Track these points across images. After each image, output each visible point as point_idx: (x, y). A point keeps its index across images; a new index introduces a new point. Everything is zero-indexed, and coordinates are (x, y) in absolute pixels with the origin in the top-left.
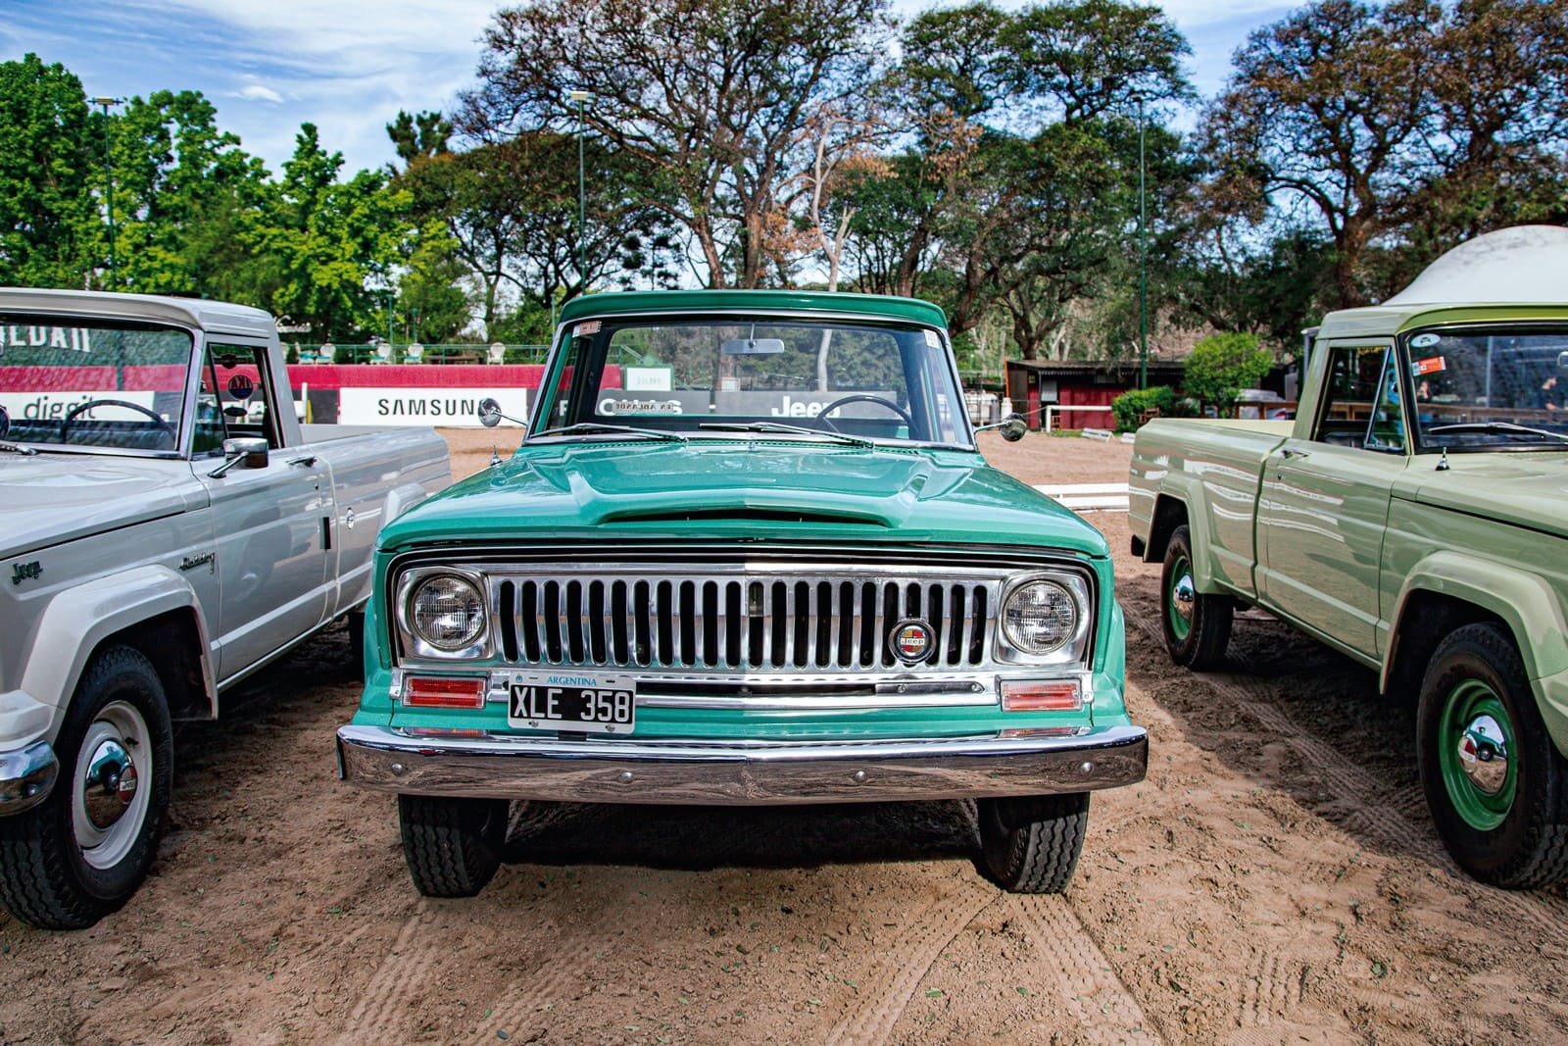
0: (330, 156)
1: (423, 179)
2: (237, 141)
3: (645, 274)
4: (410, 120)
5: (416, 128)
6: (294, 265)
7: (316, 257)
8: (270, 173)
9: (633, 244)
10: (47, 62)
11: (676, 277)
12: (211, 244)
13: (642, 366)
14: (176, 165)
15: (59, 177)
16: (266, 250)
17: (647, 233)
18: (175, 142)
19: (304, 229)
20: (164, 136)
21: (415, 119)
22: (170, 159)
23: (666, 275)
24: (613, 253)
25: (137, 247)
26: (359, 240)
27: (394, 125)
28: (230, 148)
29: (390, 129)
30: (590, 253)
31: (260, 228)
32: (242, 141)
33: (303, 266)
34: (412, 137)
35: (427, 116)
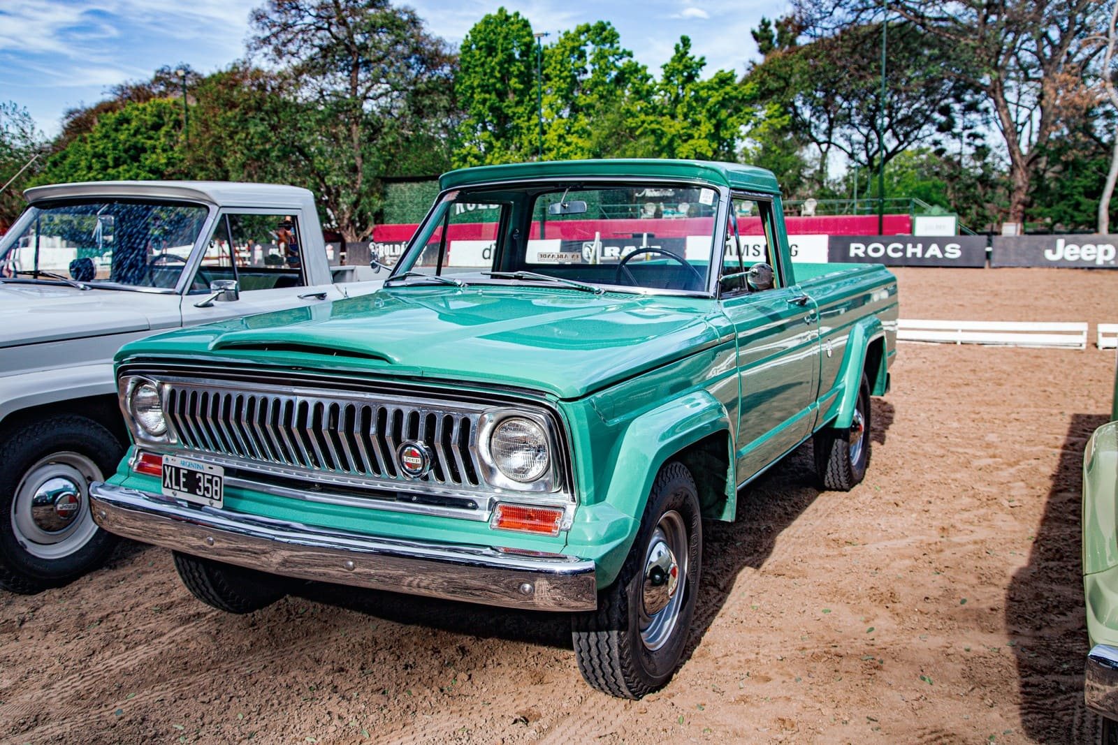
0: (697, 59)
1: (768, 71)
2: (630, 55)
3: (954, 136)
4: (769, 24)
5: (775, 31)
6: (665, 141)
7: (680, 137)
8: (652, 77)
9: (946, 111)
10: (510, 12)
11: (982, 137)
12: (606, 132)
13: (930, 215)
14: (589, 75)
15: (515, 91)
16: (643, 134)
17: (959, 99)
18: (590, 58)
19: (673, 116)
20: (582, 55)
21: (773, 23)
22: (585, 72)
23: (975, 136)
24: (928, 119)
25: (561, 137)
26: (714, 121)
27: (757, 30)
28: (625, 60)
29: (753, 33)
30: (907, 120)
31: (642, 117)
32: (634, 54)
33: (671, 141)
34: (770, 38)
35: (782, 20)
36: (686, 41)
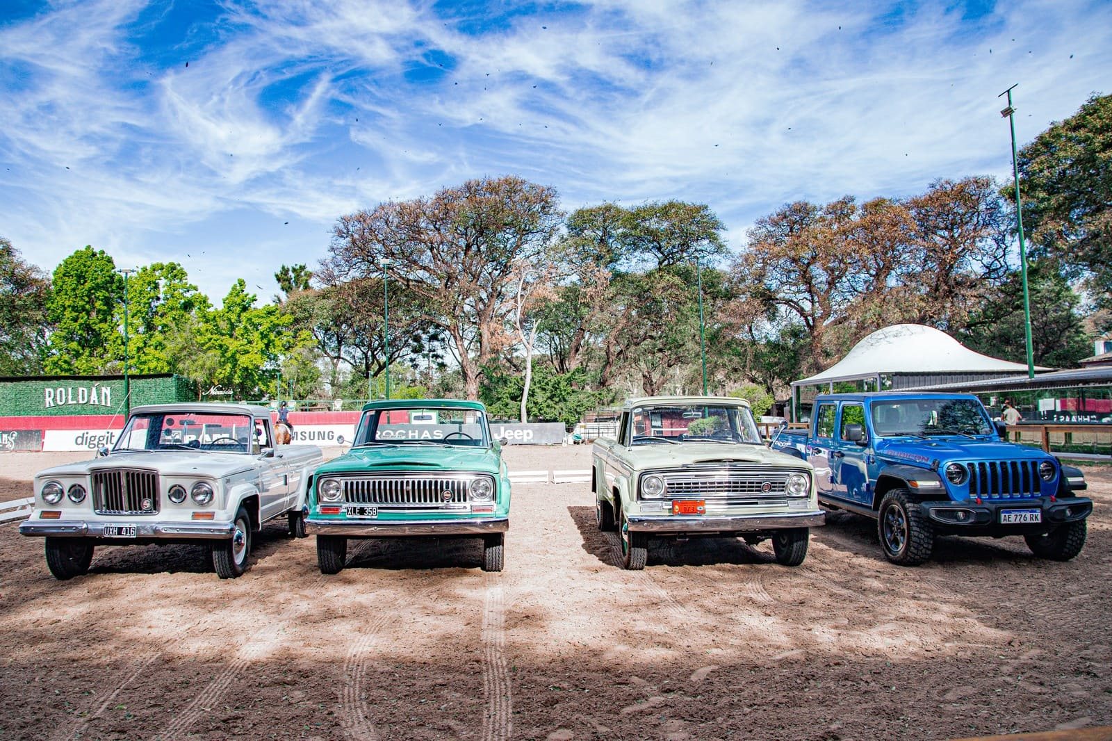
0: (250, 296)
1: (296, 305)
2: (196, 289)
3: (425, 356)
4: (288, 270)
5: (291, 274)
6: (229, 354)
7: (240, 351)
8: (214, 306)
9: (417, 339)
10: (97, 250)
11: (442, 357)
12: (180, 346)
14: (162, 302)
15: (99, 311)
17: (425, 332)
18: (162, 290)
19: (232, 336)
20: (156, 287)
21: (291, 269)
22: (159, 299)
23: (437, 356)
24: (406, 344)
25: (139, 349)
26: (266, 341)
27: (279, 273)
28: (193, 292)
29: (277, 276)
30: (392, 344)
31: (209, 336)
32: (199, 288)
33: (233, 356)
34: (289, 280)
35: (298, 267)
36: (242, 283)
